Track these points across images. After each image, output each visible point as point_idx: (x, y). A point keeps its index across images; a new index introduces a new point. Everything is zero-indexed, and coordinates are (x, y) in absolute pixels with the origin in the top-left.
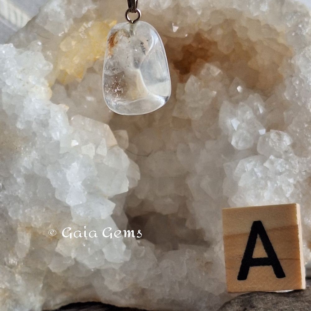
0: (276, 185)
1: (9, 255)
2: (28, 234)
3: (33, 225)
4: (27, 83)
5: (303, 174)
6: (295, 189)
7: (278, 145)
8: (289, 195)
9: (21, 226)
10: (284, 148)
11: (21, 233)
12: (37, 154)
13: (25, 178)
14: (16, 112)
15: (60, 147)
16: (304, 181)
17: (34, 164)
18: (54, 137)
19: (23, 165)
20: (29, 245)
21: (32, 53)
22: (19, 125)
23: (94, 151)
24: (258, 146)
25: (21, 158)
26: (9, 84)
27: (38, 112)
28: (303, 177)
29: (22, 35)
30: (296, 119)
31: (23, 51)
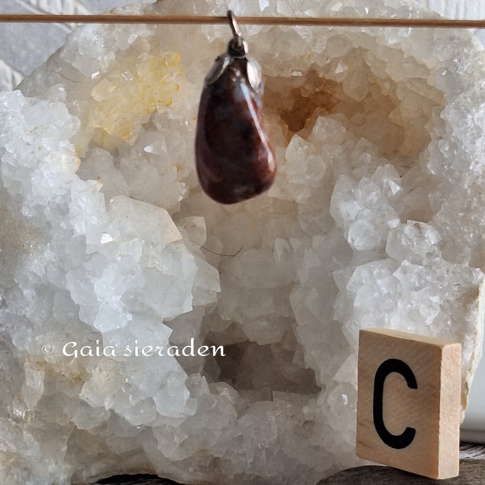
0: (409, 306)
1: (14, 403)
2: (39, 373)
3: (46, 360)
4: (40, 148)
5: (454, 289)
6: (441, 312)
7: (417, 244)
8: (431, 322)
9: (30, 361)
10: (425, 249)
11: (30, 370)
12: (53, 253)
13: (35, 290)
14: (21, 192)
15: (86, 244)
16: (457, 299)
17: (49, 269)
18: (77, 229)
19: (31, 270)
20: (42, 389)
21: (49, 103)
22: (25, 212)
23: (141, 250)
24: (387, 246)
25: (29, 260)
26: (11, 152)
27: (54, 192)
28: (455, 293)
29: (39, 76)
30: (446, 204)
31: (37, 100)
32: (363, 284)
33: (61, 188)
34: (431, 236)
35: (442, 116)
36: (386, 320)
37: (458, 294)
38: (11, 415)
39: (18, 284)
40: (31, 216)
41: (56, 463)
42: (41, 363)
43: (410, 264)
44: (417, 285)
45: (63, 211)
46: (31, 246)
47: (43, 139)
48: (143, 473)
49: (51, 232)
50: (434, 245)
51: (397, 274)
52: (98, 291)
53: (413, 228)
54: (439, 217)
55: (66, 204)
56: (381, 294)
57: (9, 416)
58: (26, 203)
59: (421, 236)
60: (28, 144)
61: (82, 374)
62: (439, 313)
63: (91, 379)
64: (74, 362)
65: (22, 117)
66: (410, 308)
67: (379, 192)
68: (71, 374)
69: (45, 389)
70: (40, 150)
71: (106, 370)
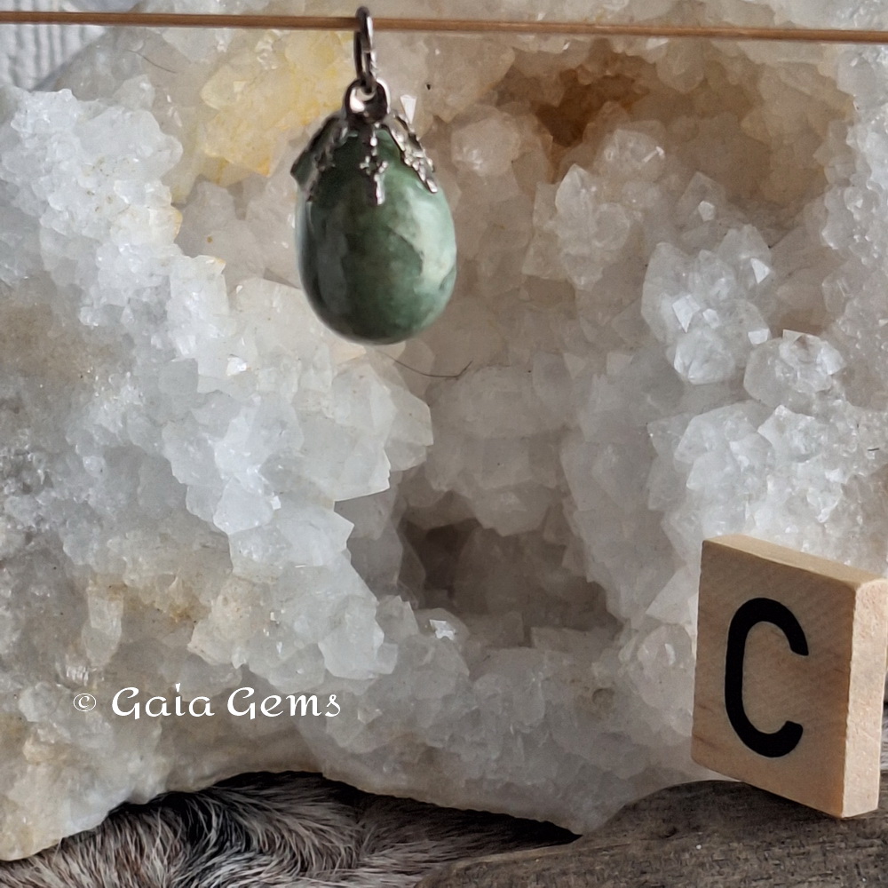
0: (789, 490)
1: (67, 657)
2: (113, 605)
3: (127, 582)
4: (110, 199)
5: (870, 458)
6: (845, 499)
7: (802, 375)
8: (827, 517)
9: (96, 583)
10: (816, 385)
11: (96, 600)
12: (136, 392)
13: (104, 457)
14: (77, 282)
15: (198, 375)
16: (872, 475)
17: (129, 421)
18: (181, 348)
19: (97, 422)
20: (119, 633)
21: (124, 112)
22: (85, 317)
23: (295, 382)
24: (746, 377)
25: (93, 404)
26: (57, 208)
27: (137, 281)
28: (870, 465)
29: (102, 58)
30: (855, 302)
31: (102, 106)
32: (706, 451)
33: (152, 275)
34: (828, 360)
35: (849, 142)
36: (747, 516)
37: (875, 466)
38: (61, 677)
39: (73, 447)
40: (97, 325)
41: (142, 758)
42: (117, 588)
43: (790, 412)
44: (803, 451)
45: (155, 315)
46: (97, 378)
47: (117, 182)
48: (296, 769)
49: (134, 352)
50: (832, 375)
51: (767, 430)
52: (220, 461)
53: (796, 347)
54: (842, 326)
55: (161, 304)
56: (738, 468)
57: (57, 679)
58: (87, 301)
59: (809, 362)
60: (89, 193)
61: (192, 608)
62: (842, 501)
63: (210, 616)
64: (178, 585)
65: (76, 141)
66: (791, 493)
67: (732, 278)
68: (173, 608)
69: (123, 631)
70: (110, 203)
71: (236, 601)
